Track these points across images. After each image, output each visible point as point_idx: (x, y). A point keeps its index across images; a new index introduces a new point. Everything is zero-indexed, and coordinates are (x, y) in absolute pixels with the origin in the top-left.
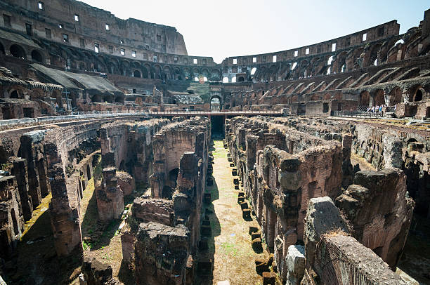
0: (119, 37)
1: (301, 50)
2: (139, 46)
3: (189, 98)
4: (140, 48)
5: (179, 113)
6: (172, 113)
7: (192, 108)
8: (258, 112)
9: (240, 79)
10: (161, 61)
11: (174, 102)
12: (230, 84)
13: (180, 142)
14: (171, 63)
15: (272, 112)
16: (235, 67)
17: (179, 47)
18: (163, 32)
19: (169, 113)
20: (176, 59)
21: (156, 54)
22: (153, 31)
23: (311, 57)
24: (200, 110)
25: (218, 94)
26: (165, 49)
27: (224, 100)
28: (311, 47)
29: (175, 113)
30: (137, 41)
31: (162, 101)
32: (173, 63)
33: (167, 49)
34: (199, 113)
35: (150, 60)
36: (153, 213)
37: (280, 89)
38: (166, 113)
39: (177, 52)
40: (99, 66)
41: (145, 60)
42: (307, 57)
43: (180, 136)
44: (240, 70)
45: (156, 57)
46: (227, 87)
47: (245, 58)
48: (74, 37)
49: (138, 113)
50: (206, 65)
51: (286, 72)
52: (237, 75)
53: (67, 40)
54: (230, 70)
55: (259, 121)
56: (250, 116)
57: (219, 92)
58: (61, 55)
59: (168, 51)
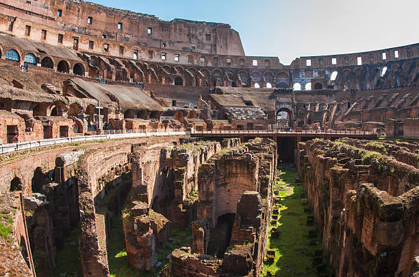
0: (161, 41)
1: (389, 51)
2: (183, 48)
3: (246, 112)
4: (185, 50)
5: (232, 132)
6: (223, 132)
7: (250, 126)
8: (343, 133)
9: (316, 85)
10: (210, 64)
11: (225, 117)
12: (303, 92)
13: (235, 175)
14: (222, 66)
15: (362, 133)
16: (308, 70)
17: (234, 46)
18: (214, 31)
19: (218, 132)
20: (229, 61)
21: (203, 56)
22: (201, 31)
23: (402, 61)
24: (261, 128)
25: (287, 106)
26: (215, 50)
27: (296, 114)
28: (400, 49)
29: (227, 132)
30: (182, 42)
31: (209, 116)
32: (226, 66)
33: (218, 49)
34: (260, 132)
35: (195, 63)
36: (197, 271)
37: (370, 101)
38: (214, 132)
39: (231, 52)
40: (135, 75)
41: (190, 63)
42: (397, 61)
43: (236, 167)
44: (316, 74)
45: (203, 60)
46: (300, 97)
47: (320, 58)
48: (114, 45)
49: (178, 133)
50: (270, 68)
51: (376, 79)
52: (312, 81)
53: (106, 50)
54: (302, 75)
55: (347, 146)
56: (334, 138)
57: (288, 103)
58: (99, 66)
59: (220, 52)
